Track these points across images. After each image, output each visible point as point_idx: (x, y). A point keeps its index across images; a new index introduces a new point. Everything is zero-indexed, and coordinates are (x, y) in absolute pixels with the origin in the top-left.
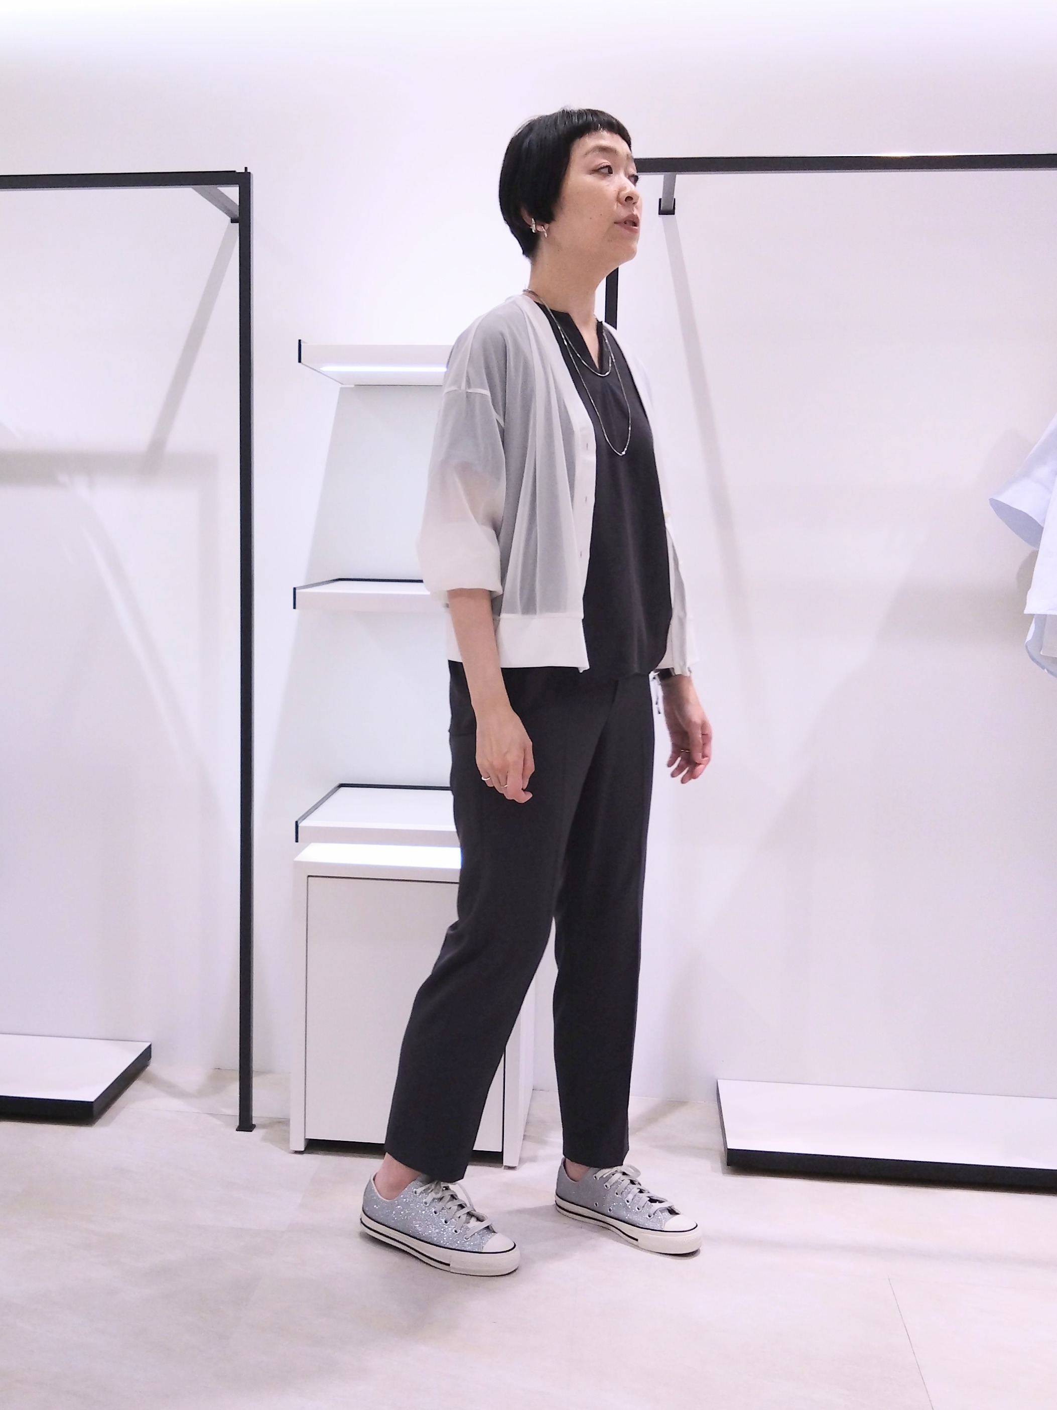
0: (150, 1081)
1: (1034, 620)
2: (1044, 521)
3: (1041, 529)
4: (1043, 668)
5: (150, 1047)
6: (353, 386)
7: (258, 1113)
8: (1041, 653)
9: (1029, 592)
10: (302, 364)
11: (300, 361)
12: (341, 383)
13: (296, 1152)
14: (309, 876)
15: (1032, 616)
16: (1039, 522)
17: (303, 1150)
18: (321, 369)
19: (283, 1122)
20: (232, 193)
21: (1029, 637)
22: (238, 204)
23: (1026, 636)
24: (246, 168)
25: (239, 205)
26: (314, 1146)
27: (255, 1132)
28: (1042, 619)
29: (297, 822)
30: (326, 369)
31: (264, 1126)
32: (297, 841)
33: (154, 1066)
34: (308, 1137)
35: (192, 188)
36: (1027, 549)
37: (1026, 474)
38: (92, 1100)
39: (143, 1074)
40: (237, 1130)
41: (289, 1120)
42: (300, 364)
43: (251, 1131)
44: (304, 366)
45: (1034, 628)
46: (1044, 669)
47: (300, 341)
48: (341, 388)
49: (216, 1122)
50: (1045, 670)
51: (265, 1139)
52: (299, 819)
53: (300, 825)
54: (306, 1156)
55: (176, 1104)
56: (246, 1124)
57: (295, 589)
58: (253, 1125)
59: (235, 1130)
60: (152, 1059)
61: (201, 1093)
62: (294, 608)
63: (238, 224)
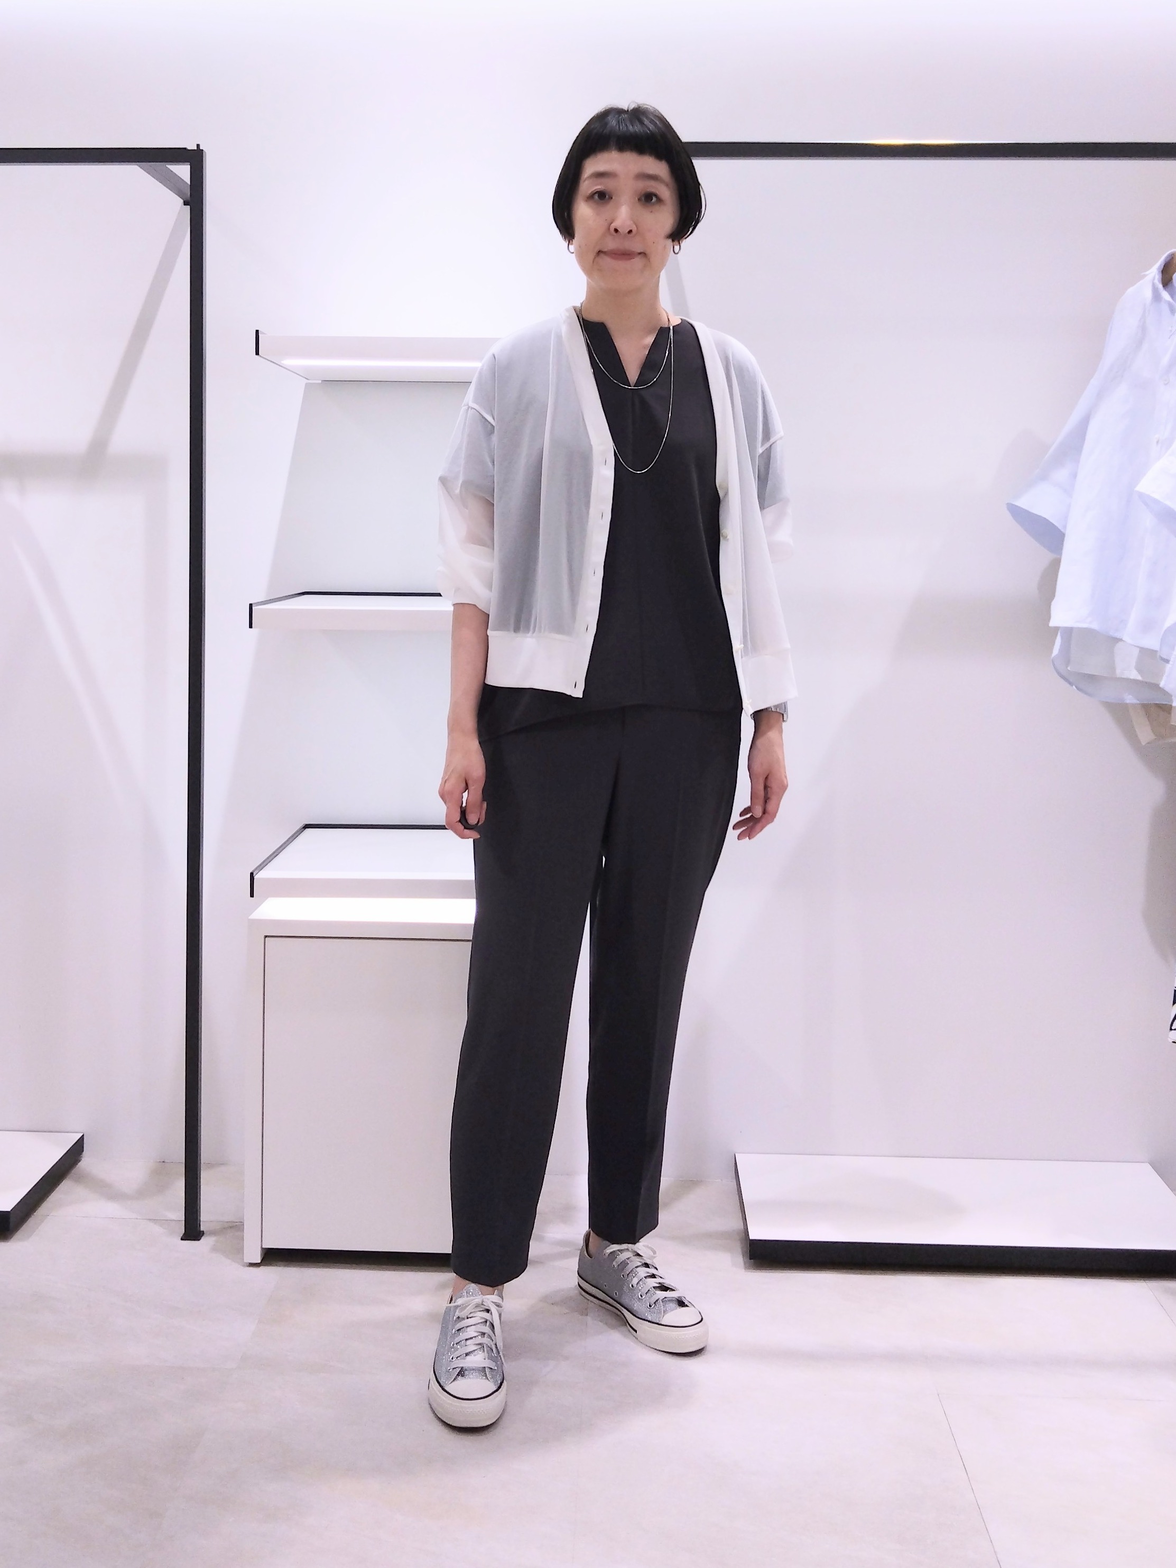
0: (80, 1179)
1: (1059, 634)
2: (1065, 527)
3: (1062, 536)
4: (1071, 684)
5: (82, 1139)
6: (320, 382)
7: (207, 1216)
8: (1069, 668)
9: (1053, 603)
10: (260, 356)
11: (257, 353)
12: (305, 378)
13: (252, 1265)
14: (266, 937)
15: (1056, 629)
16: (1060, 528)
17: (259, 1262)
18: (282, 362)
19: (236, 1227)
20: (183, 171)
21: (1056, 650)
22: (189, 183)
23: (1052, 653)
24: (198, 146)
25: (190, 185)
26: (272, 1256)
27: (203, 1240)
28: (1068, 632)
29: (252, 874)
30: (288, 362)
31: (213, 1233)
32: (252, 895)
33: (87, 1162)
34: (264, 1246)
35: (137, 165)
36: (1049, 556)
37: (1044, 477)
38: (9, 1210)
39: (74, 1171)
40: (182, 1239)
41: (242, 1223)
42: (257, 356)
43: (199, 1240)
44: (262, 359)
45: (1060, 641)
46: (1072, 686)
47: (257, 331)
48: (306, 384)
49: (157, 1229)
50: (1074, 687)
51: (214, 1249)
52: (256, 869)
53: (256, 877)
54: (263, 1269)
55: (112, 1208)
56: (192, 1231)
57: (251, 605)
58: (200, 1231)
59: (180, 1238)
60: (84, 1153)
61: (141, 1194)
62: (251, 626)
63: (189, 206)
